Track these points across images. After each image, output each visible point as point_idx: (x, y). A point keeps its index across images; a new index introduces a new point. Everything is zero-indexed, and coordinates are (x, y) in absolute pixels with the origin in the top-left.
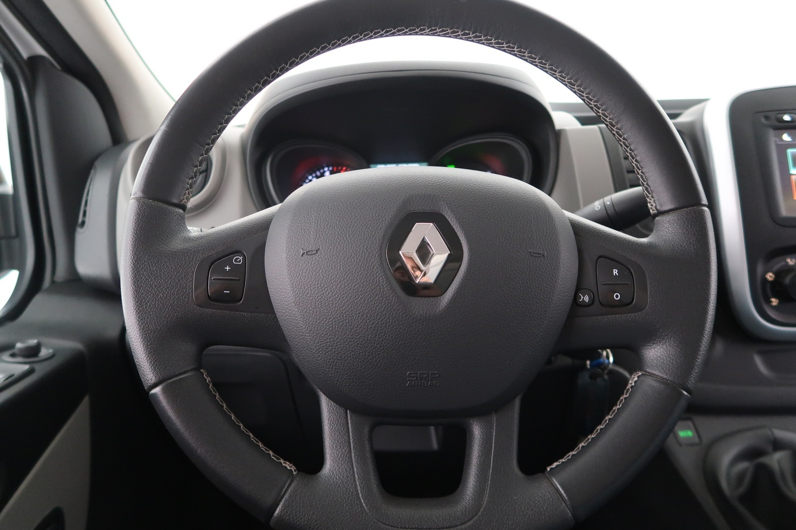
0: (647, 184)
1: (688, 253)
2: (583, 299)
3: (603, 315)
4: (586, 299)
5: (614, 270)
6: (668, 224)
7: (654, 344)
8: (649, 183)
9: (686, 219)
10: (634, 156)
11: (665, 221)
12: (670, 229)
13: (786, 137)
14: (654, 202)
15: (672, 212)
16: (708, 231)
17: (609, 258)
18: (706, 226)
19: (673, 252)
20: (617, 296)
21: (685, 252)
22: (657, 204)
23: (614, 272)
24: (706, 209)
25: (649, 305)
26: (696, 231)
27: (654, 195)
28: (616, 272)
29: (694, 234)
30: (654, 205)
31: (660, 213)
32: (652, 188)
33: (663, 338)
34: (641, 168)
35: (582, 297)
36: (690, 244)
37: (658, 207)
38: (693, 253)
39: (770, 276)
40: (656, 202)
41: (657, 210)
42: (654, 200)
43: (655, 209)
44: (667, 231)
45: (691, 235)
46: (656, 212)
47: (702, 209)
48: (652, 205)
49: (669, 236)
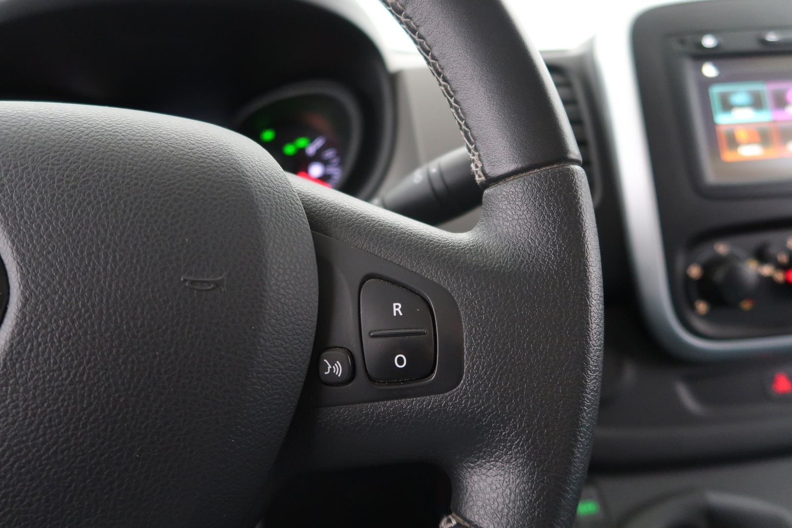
0: (466, 124)
1: (544, 261)
2: (332, 370)
3: (374, 401)
4: (338, 369)
5: (395, 305)
6: (506, 203)
7: (478, 458)
8: (470, 122)
9: (539, 190)
10: (440, 70)
11: (500, 197)
12: (509, 212)
13: (709, 70)
14: (480, 160)
15: (512, 178)
16: (581, 213)
17: (387, 280)
18: (578, 203)
19: (515, 261)
20: (400, 361)
21: (537, 260)
22: (486, 164)
23: (395, 310)
24: (577, 168)
25: (467, 376)
26: (558, 214)
27: (478, 144)
28: (398, 309)
29: (555, 221)
30: (480, 165)
31: (492, 181)
32: (474, 132)
33: (496, 447)
34: (454, 92)
35: (330, 367)
36: (547, 242)
37: (487, 170)
38: (553, 262)
39: (695, 271)
40: (483, 159)
41: (485, 174)
42: (479, 156)
43: (481, 174)
44: (504, 215)
45: (549, 224)
46: (483, 178)
47: (569, 169)
48: (477, 166)
49: (507, 227)
